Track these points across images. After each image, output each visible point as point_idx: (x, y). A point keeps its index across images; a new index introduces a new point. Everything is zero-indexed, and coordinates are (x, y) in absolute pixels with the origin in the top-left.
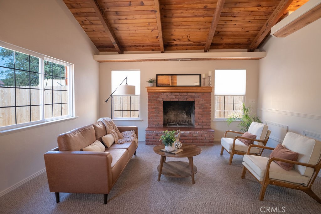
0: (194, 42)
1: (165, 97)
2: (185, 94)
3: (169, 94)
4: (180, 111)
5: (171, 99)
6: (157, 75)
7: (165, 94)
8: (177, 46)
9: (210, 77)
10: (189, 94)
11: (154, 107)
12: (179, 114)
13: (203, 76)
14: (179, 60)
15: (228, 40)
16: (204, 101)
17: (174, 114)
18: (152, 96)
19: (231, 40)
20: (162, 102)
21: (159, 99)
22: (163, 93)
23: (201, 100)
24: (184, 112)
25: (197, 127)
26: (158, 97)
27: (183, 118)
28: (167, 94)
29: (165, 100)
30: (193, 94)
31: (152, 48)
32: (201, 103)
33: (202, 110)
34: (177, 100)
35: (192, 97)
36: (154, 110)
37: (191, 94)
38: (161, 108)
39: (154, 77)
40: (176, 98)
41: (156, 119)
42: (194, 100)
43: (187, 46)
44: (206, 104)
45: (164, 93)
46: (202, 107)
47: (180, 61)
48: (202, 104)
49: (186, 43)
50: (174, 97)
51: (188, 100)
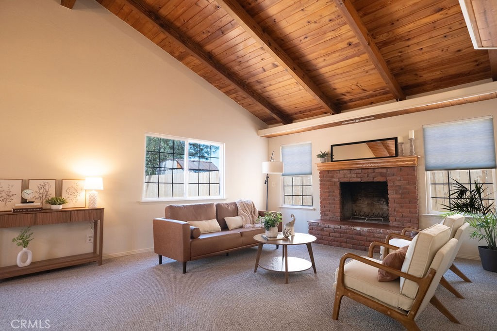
0: (374, 91)
1: (342, 176)
2: (370, 171)
3: (347, 171)
4: (376, 199)
5: (351, 179)
6: (332, 146)
7: (342, 171)
8: (353, 101)
9: (411, 140)
10: (377, 171)
11: (328, 190)
12: (374, 203)
13: (399, 141)
14: (357, 121)
16: (404, 180)
17: (368, 203)
18: (325, 176)
19: (438, 73)
20: (338, 184)
21: (334, 180)
22: (339, 170)
23: (398, 179)
24: (384, 200)
26: (333, 177)
27: (382, 209)
28: (345, 171)
29: (343, 180)
30: (385, 171)
31: (321, 110)
32: (398, 184)
33: (399, 196)
34: (359, 180)
35: (382, 174)
36: (328, 194)
37: (380, 170)
38: (337, 192)
39: (327, 149)
40: (357, 177)
41: (331, 207)
42: (385, 180)
43: (368, 98)
44: (408, 186)
45: (340, 171)
46: (401, 192)
47: (360, 122)
48: (400, 187)
49: (358, 96)
50: (354, 176)
51: (376, 179)
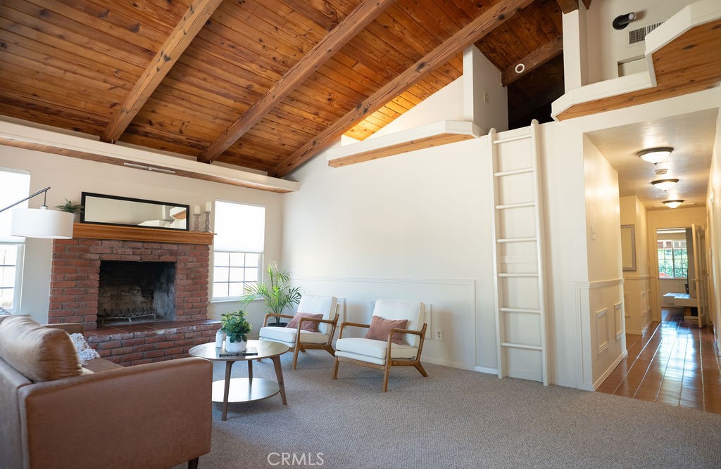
0: (188, 139)
1: (107, 251)
2: (155, 246)
3: (117, 243)
4: (126, 288)
5: (123, 256)
6: (84, 195)
7: (107, 242)
8: (147, 136)
9: (207, 213)
10: (165, 246)
11: (74, 275)
12: (123, 293)
13: (196, 210)
14: (150, 168)
15: (247, 150)
16: (197, 262)
17: (111, 295)
18: (68, 249)
19: (253, 151)
20: (98, 264)
21: (89, 256)
22: (101, 240)
23: (191, 259)
24: (138, 288)
25: (181, 320)
26: (87, 251)
27: (135, 302)
28: (113, 242)
29: (107, 258)
30: (175, 247)
31: (79, 123)
32: (189, 266)
33: (190, 282)
34: (137, 258)
35: (172, 253)
36: (73, 284)
37: (170, 247)
38: (95, 278)
39: (76, 199)
40: (134, 254)
41: (78, 307)
42: (175, 260)
43: (169, 142)
44: (200, 269)
45: (104, 242)
46: (192, 276)
47: (153, 170)
48: (191, 268)
49: (172, 136)
50: (130, 251)
51: (163, 259)
